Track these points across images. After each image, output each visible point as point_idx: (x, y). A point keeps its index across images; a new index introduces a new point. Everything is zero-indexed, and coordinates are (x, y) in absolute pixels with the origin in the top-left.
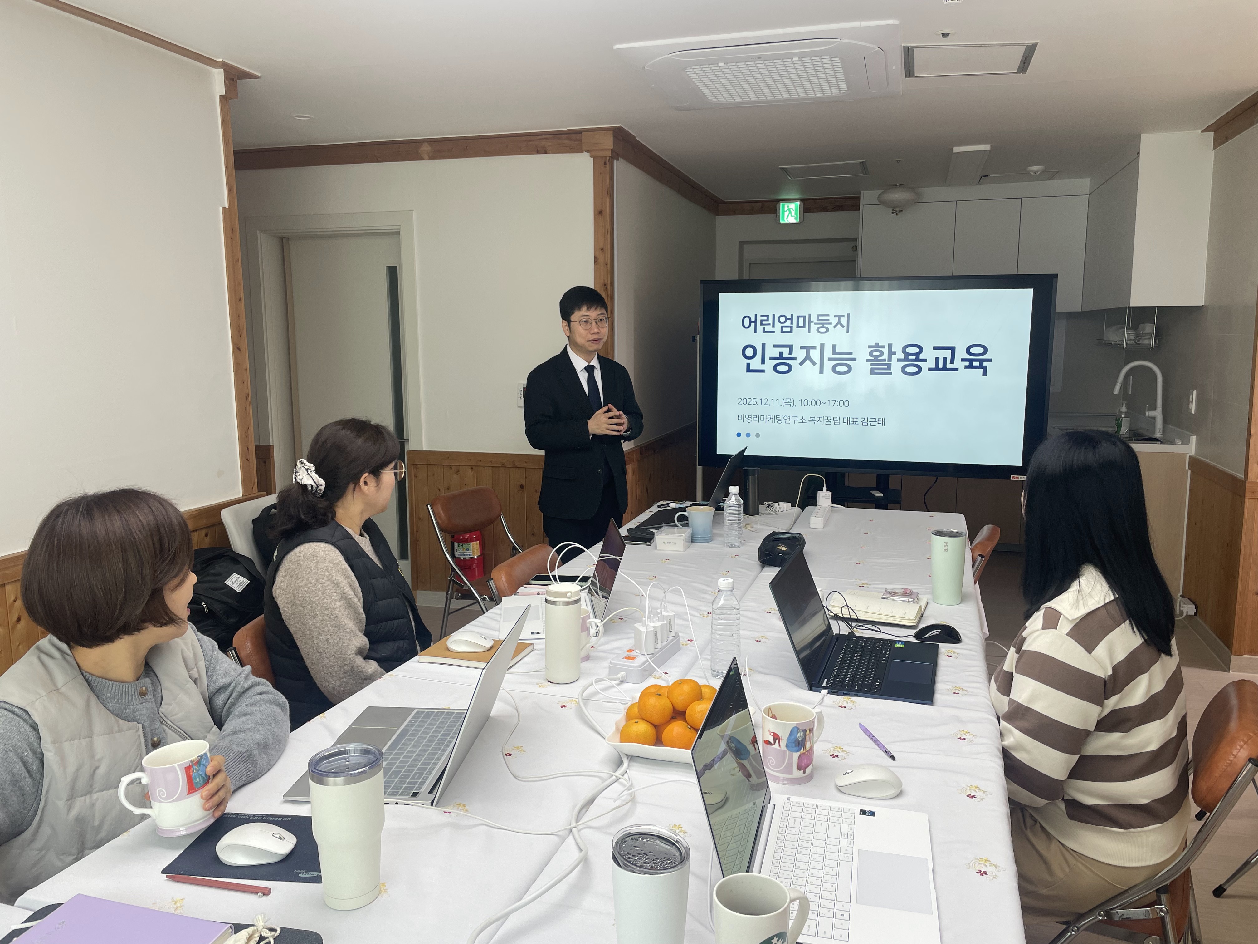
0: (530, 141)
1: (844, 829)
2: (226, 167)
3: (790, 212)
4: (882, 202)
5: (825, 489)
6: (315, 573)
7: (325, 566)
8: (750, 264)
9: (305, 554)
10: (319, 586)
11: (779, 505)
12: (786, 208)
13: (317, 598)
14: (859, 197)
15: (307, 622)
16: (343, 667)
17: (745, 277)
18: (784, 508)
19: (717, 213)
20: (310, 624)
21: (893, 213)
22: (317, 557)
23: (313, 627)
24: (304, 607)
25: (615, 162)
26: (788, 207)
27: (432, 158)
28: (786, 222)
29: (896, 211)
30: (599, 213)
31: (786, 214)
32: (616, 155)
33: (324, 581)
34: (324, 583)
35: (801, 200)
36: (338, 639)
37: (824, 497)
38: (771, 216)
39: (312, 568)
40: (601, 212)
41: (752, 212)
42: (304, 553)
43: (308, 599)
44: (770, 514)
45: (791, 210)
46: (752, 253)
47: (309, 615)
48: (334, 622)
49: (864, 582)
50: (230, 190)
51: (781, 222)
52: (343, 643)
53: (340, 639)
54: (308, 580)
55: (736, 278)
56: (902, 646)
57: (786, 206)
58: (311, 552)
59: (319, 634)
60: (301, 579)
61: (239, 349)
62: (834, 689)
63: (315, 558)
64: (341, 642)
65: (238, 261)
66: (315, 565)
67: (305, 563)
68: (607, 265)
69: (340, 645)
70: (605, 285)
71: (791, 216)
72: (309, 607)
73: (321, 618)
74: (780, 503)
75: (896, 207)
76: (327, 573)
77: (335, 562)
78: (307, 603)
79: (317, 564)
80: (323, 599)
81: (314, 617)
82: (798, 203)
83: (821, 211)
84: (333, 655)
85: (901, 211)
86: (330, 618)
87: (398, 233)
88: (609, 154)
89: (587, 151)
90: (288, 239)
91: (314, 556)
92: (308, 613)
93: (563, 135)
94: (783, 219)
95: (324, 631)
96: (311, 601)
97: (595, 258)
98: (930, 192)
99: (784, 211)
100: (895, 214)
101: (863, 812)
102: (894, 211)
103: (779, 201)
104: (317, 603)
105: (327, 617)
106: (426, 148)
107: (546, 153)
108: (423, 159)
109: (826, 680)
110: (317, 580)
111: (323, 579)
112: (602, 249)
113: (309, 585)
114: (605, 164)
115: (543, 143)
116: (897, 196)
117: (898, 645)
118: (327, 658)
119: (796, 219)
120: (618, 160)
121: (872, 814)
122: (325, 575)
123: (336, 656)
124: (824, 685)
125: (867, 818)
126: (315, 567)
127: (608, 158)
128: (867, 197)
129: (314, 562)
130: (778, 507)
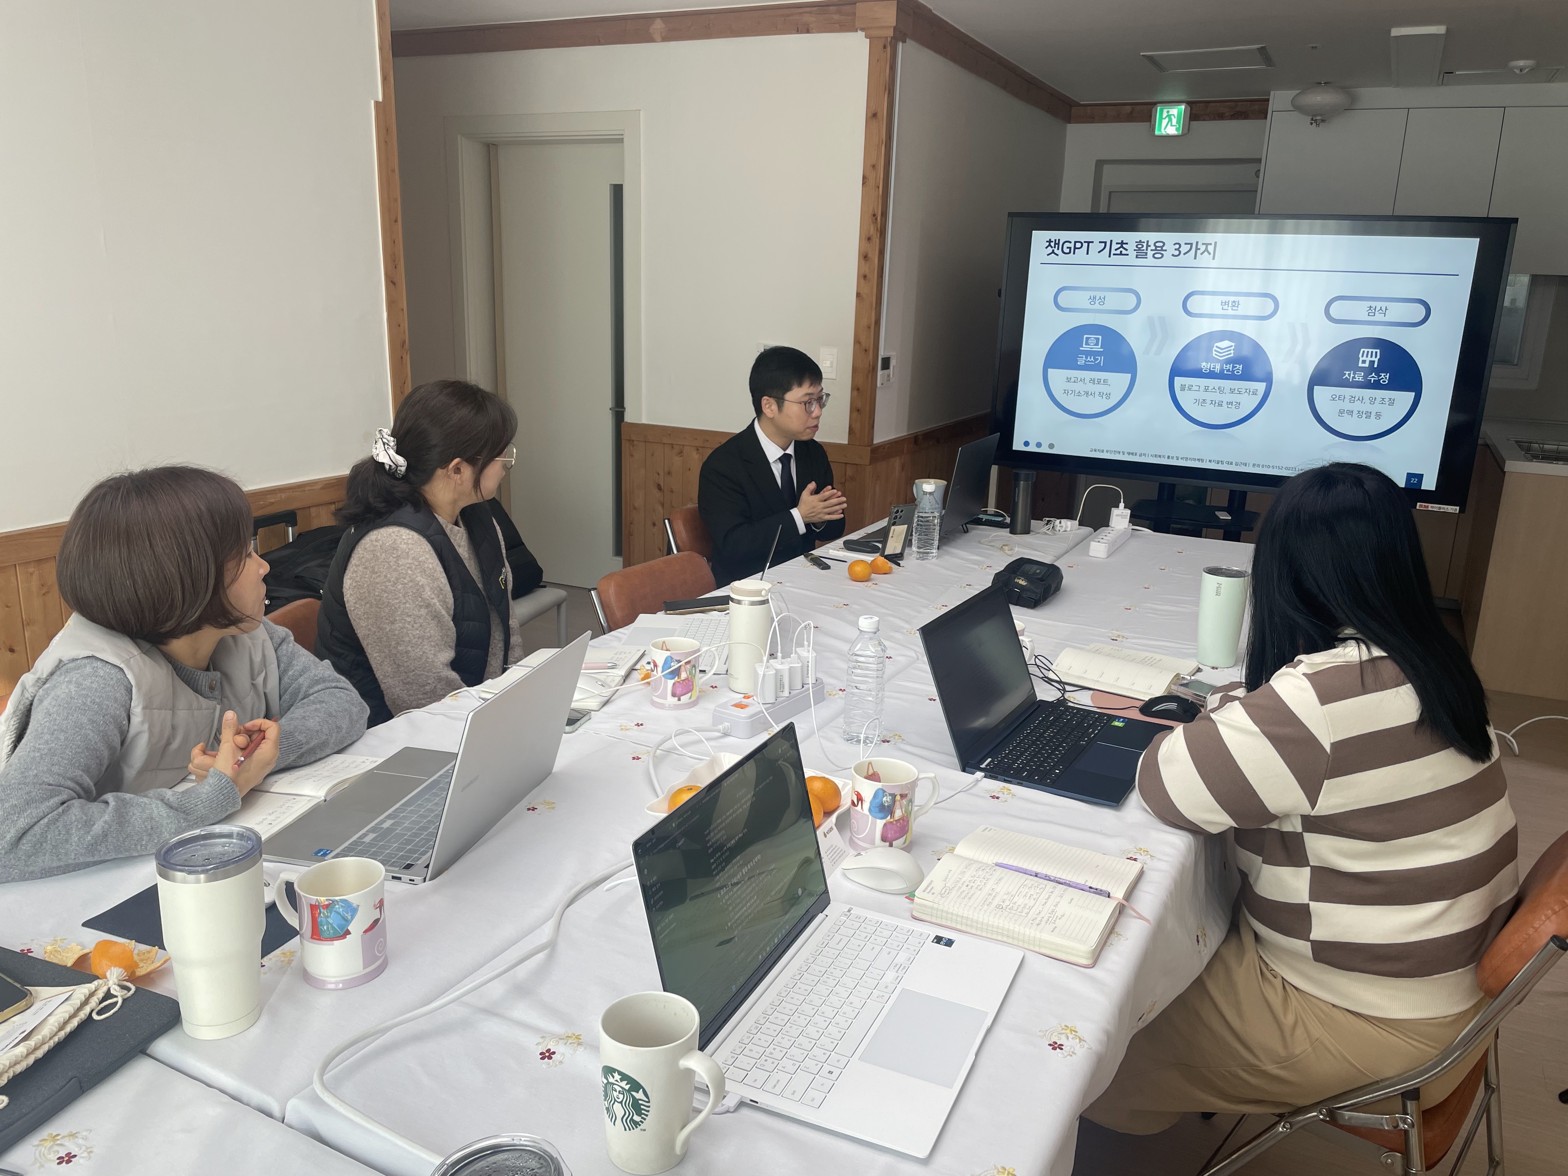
0: (788, 16)
1: (902, 957)
2: (381, 49)
3: (1170, 120)
4: (1298, 108)
5: (1122, 505)
6: (395, 570)
7: (407, 563)
8: (1110, 192)
9: (383, 544)
10: (400, 587)
11: (1060, 522)
12: (1165, 115)
13: (398, 601)
14: (1268, 100)
15: (384, 626)
16: (424, 686)
17: (1103, 210)
18: (1067, 527)
19: (1069, 119)
20: (388, 630)
21: (1312, 124)
22: (397, 550)
23: (390, 633)
24: (380, 608)
25: (900, 45)
26: (1168, 112)
27: (665, 39)
28: (1163, 132)
29: (1316, 121)
30: (872, 116)
31: (1165, 122)
32: (900, 35)
33: (406, 581)
34: (406, 584)
35: (1189, 103)
36: (421, 653)
37: (1120, 516)
38: (1143, 126)
39: (391, 564)
40: (875, 115)
41: (1118, 118)
42: (381, 542)
43: (385, 600)
44: (1046, 534)
45: (1172, 117)
46: (1112, 177)
47: (387, 619)
48: (418, 632)
49: (1119, 633)
50: (385, 79)
51: (1157, 133)
52: (428, 658)
53: (424, 652)
54: (386, 576)
55: (1088, 210)
56: (1121, 724)
57: (1165, 111)
58: (390, 543)
59: (398, 644)
60: (378, 574)
61: (394, 284)
62: (992, 773)
63: (395, 552)
64: (425, 657)
65: (393, 171)
66: (395, 560)
67: (383, 555)
68: (878, 187)
69: (423, 660)
70: (874, 215)
71: (1171, 125)
72: (387, 610)
73: (401, 625)
74: (1062, 520)
75: (1316, 116)
76: (410, 572)
77: (420, 559)
78: (385, 605)
79: (398, 560)
80: (405, 603)
81: (392, 623)
82: (1183, 107)
83: (1214, 119)
84: (413, 671)
85: (1323, 121)
86: (413, 626)
87: (621, 141)
88: (890, 33)
89: (862, 29)
90: (495, 145)
91: (394, 549)
92: (385, 616)
93: (832, 8)
94: (1160, 130)
95: (403, 641)
96: (389, 602)
97: (864, 178)
98: (1370, 94)
99: (1161, 118)
100: (1314, 124)
101: (938, 940)
102: (1314, 121)
103: (1155, 104)
104: (397, 606)
105: (409, 624)
106: (658, 25)
107: (808, 32)
108: (651, 40)
109: (990, 760)
110: (397, 579)
111: (405, 579)
112: (874, 166)
113: (387, 584)
114: (885, 47)
115: (807, 18)
116: (1319, 98)
117: (1116, 723)
118: (406, 673)
119: (1177, 129)
120: (904, 41)
121: (949, 943)
122: (407, 574)
123: (417, 671)
124: (983, 766)
125: (941, 948)
126: (396, 562)
127: (889, 39)
128: (1279, 99)
129: (394, 556)
130: (1059, 525)
